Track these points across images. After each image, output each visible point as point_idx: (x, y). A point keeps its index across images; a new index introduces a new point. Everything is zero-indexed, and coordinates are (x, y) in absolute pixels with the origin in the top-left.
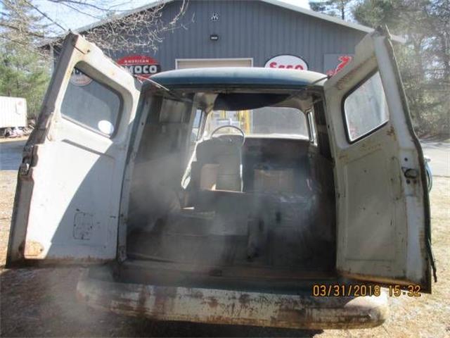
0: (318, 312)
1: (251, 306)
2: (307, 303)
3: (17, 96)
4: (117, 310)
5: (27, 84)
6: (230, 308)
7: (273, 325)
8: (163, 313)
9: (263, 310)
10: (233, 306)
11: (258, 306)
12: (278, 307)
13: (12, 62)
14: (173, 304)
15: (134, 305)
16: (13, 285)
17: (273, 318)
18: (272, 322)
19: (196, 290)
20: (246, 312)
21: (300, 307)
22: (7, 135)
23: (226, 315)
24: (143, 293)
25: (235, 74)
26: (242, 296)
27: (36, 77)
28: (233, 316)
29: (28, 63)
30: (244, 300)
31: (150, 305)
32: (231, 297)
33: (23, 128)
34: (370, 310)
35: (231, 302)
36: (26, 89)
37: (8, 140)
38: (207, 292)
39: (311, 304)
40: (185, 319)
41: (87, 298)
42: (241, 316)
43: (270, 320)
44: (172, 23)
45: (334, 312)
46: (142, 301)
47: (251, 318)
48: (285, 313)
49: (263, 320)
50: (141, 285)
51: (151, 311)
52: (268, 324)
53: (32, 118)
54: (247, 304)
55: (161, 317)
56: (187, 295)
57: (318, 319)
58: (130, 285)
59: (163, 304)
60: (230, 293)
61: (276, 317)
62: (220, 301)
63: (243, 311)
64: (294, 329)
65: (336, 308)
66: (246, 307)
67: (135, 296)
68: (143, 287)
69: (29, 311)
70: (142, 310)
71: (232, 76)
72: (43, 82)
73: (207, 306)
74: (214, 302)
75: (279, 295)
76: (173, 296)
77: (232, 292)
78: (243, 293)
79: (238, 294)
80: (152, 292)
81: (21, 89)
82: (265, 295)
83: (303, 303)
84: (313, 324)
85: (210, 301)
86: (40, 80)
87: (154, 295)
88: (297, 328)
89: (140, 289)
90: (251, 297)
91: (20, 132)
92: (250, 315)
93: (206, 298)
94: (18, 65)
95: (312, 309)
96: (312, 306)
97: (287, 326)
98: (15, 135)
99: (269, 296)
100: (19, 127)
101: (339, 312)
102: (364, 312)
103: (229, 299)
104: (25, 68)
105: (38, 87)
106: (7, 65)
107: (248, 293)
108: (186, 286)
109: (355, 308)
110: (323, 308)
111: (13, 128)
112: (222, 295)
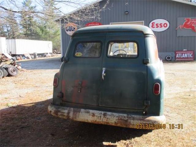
0: (133, 121)
1: (107, 117)
2: (129, 117)
3: (49, 41)
4: (60, 116)
5: (53, 36)
6: (99, 118)
7: (116, 125)
8: (76, 118)
9: (112, 119)
10: (101, 117)
11: (110, 117)
12: (118, 118)
13: (47, 27)
14: (79, 115)
15: (66, 114)
16: (35, 109)
17: (115, 122)
18: (115, 124)
19: (87, 110)
20: (105, 119)
21: (126, 119)
22: (45, 56)
23: (98, 120)
24: (69, 110)
25: (108, 27)
26: (104, 113)
27: (56, 33)
28: (100, 121)
29: (53, 27)
30: (105, 115)
31: (71, 115)
32: (100, 113)
33: (51, 53)
34: (155, 122)
35: (100, 115)
36: (53, 38)
37: (45, 58)
38: (91, 111)
39: (131, 118)
40: (83, 121)
41: (51, 112)
42: (103, 121)
43: (114, 123)
44: (103, 8)
45: (140, 121)
46: (68, 113)
47: (107, 122)
48: (120, 121)
49: (112, 123)
50: (69, 108)
51: (71, 117)
52: (114, 125)
53: (55, 49)
54: (106, 116)
55: (75, 119)
56: (84, 112)
57: (133, 124)
58: (65, 108)
59: (76, 115)
60: (100, 112)
61: (116, 122)
62: (96, 115)
63: (104, 119)
64: (124, 127)
65: (141, 120)
66: (105, 117)
67: (66, 111)
68: (70, 108)
69: (38, 118)
70: (68, 116)
71: (106, 28)
72: (59, 35)
73: (91, 116)
74: (93, 115)
75: (119, 114)
76: (79, 112)
77: (101, 111)
78: (105, 112)
79: (103, 112)
80: (72, 110)
81: (51, 38)
82: (113, 113)
83: (127, 117)
84: (131, 126)
85: (92, 114)
86: (57, 34)
87: (73, 111)
88: (125, 127)
89: (68, 109)
90: (108, 114)
91: (50, 55)
92: (107, 121)
93: (91, 113)
94: (49, 28)
95: (131, 120)
96: (131, 119)
97: (121, 126)
98: (48, 56)
99: (115, 114)
100: (50, 53)
101: (142, 122)
102: (152, 122)
103: (99, 114)
104: (52, 29)
105: (57, 36)
106: (45, 28)
107: (107, 112)
108: (84, 109)
109: (149, 121)
110: (135, 120)
111: (47, 53)
112: (97, 112)
